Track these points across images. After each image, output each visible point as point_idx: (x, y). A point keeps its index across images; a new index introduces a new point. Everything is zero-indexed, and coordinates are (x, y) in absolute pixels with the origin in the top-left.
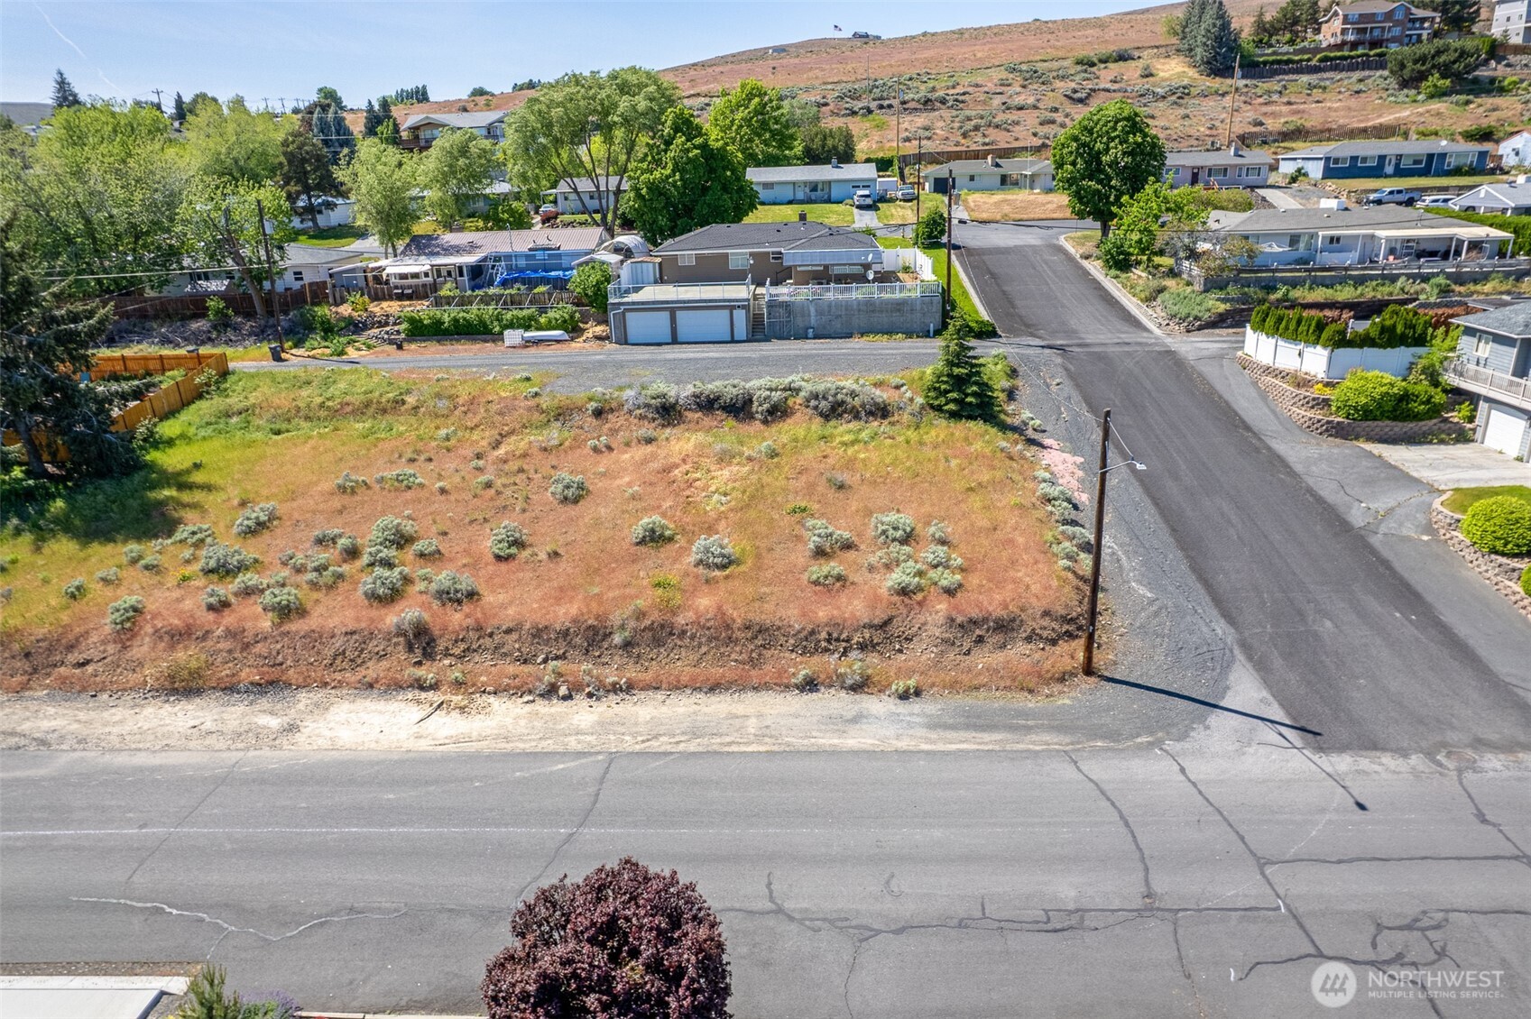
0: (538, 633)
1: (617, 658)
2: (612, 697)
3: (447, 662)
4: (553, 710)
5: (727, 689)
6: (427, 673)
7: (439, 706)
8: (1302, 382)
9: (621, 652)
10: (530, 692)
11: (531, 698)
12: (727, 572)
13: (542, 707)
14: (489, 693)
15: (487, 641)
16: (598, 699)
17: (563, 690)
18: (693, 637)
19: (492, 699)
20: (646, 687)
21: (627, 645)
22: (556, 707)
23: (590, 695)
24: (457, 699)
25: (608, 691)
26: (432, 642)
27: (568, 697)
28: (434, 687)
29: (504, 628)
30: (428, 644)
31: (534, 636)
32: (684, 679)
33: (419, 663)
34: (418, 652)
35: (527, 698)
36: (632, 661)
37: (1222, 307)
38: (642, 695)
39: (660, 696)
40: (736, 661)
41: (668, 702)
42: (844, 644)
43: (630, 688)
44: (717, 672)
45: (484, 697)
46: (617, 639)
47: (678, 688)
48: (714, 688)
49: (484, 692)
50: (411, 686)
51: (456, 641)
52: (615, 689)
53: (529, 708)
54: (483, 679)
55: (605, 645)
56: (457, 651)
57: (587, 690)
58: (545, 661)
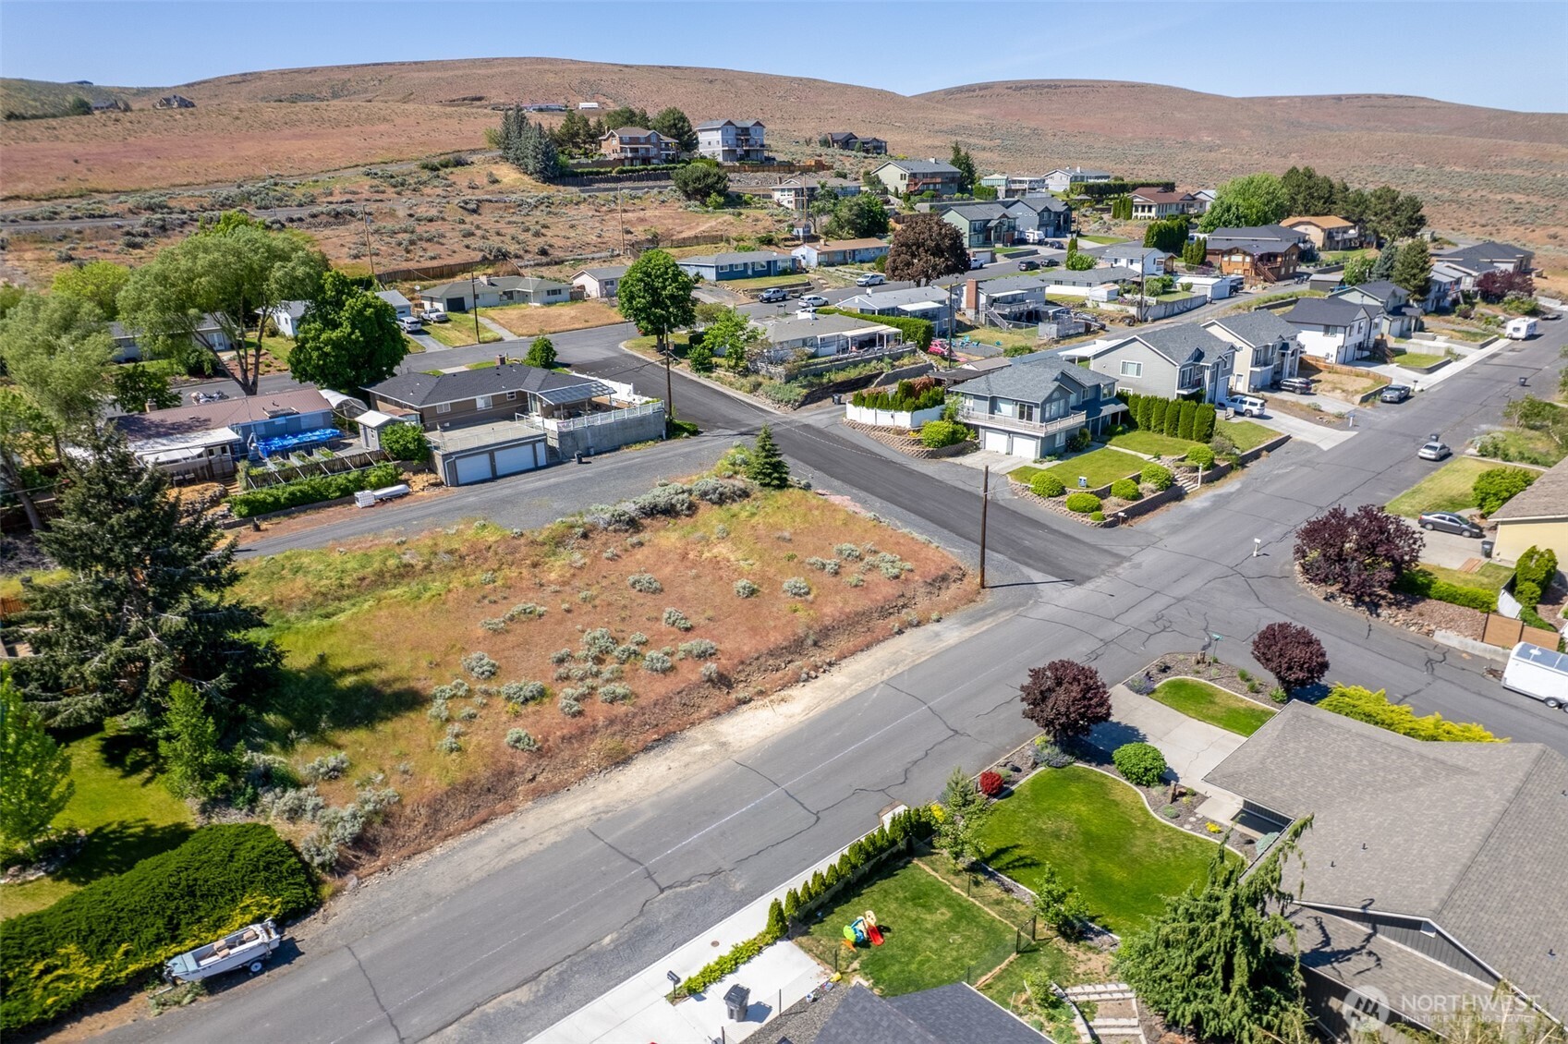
3: (742, 685)
6: (739, 695)
8: (900, 432)
21: (815, 644)
37: (805, 391)
44: (861, 640)
48: (868, 647)
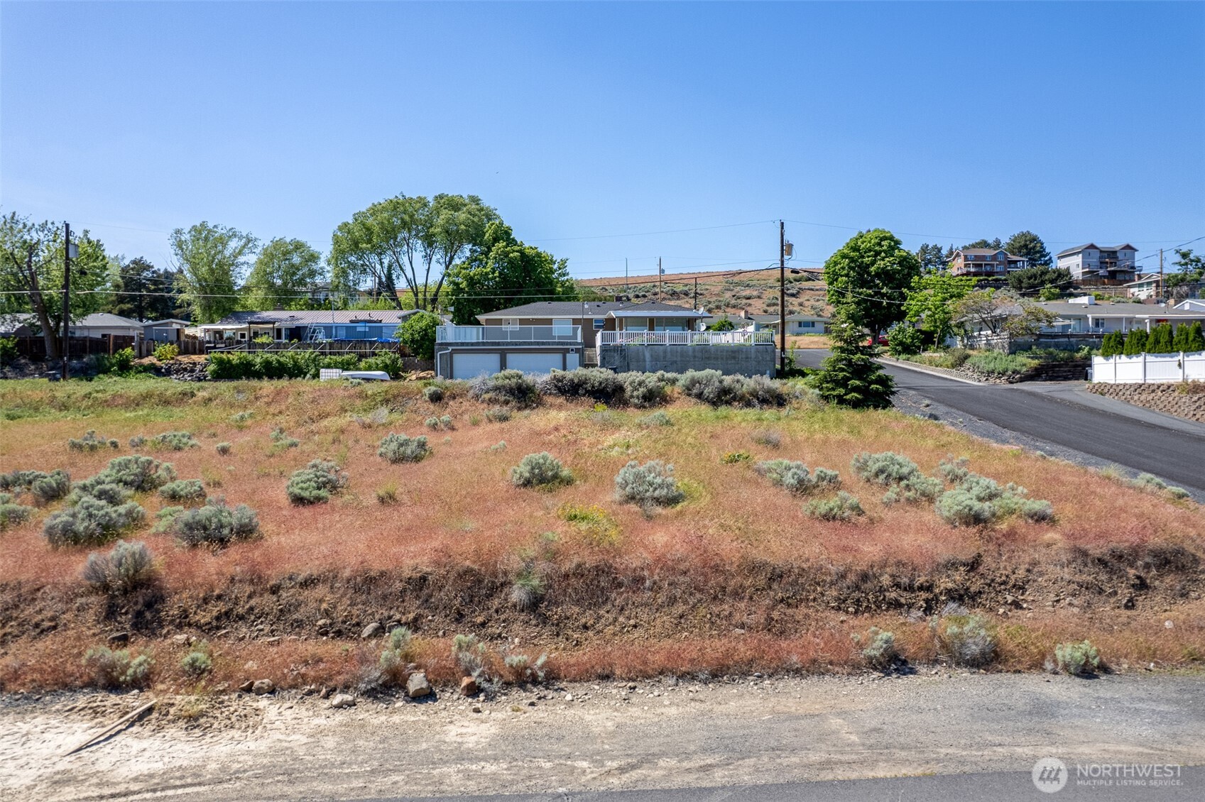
0: (367, 583)
1: (516, 627)
2: (516, 693)
3: (180, 638)
4: (396, 719)
5: (745, 674)
6: (135, 657)
7: (141, 717)
9: (523, 616)
10: (346, 688)
11: (348, 697)
12: (679, 507)
13: (373, 715)
14: (259, 692)
15: (268, 601)
16: (490, 697)
17: (417, 681)
18: (656, 588)
19: (263, 702)
20: (581, 676)
21: (534, 604)
22: (403, 715)
23: (473, 691)
24: (184, 701)
25: (508, 684)
26: (156, 600)
27: (425, 696)
28: (142, 682)
29: (301, 578)
30: (149, 605)
31: (357, 590)
32: (657, 659)
33: (123, 641)
34: (126, 620)
35: (338, 698)
36: (546, 632)
38: (580, 689)
39: (616, 690)
40: (742, 626)
41: (634, 699)
42: (924, 595)
43: (551, 678)
44: (715, 647)
45: (247, 698)
46: (517, 594)
47: (647, 676)
48: (719, 673)
49: (249, 690)
50: (92, 685)
51: (206, 601)
52: (523, 679)
53: (340, 717)
54: (251, 665)
55: (496, 603)
56: (204, 617)
57: (466, 681)
58: (380, 631)
